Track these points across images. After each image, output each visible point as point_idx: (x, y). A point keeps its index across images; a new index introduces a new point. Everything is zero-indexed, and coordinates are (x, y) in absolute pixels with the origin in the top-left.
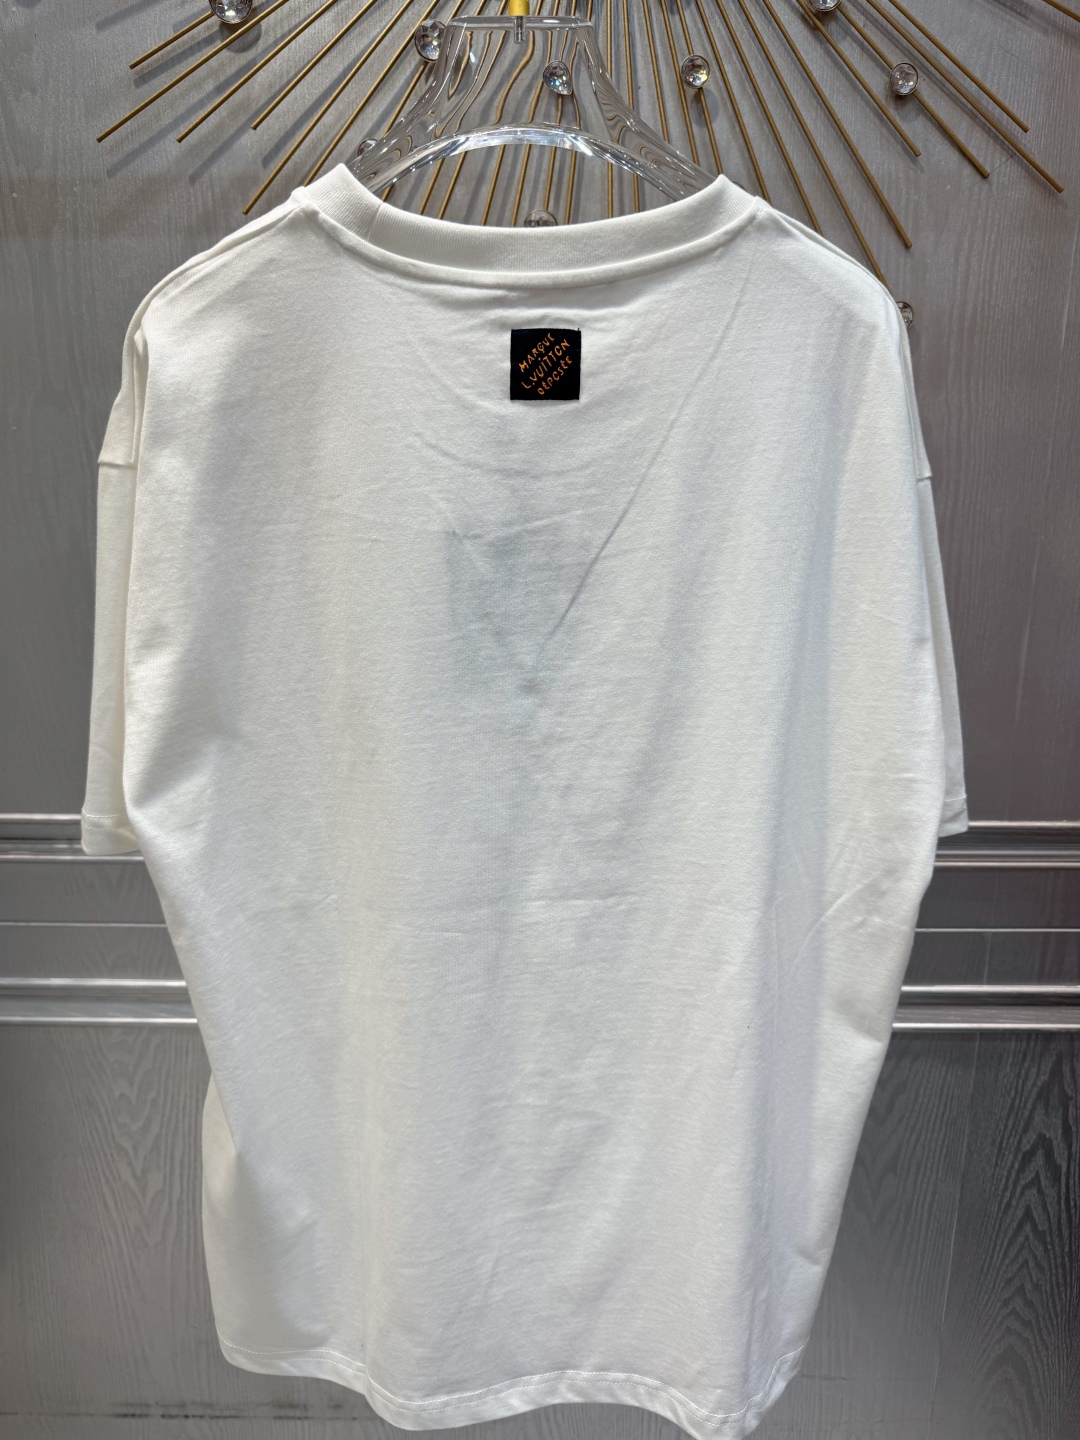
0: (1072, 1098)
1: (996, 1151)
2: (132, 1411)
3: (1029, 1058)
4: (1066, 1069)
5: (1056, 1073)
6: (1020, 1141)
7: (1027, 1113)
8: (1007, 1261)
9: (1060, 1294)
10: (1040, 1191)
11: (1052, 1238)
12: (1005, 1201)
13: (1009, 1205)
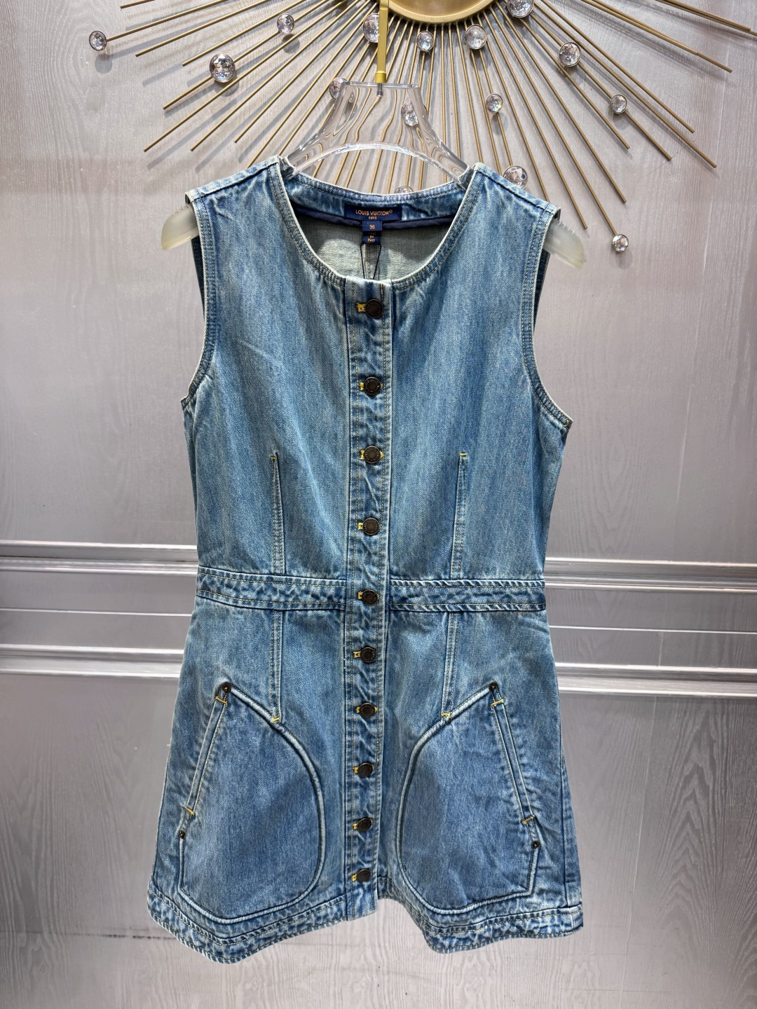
0: (715, 741)
1: (667, 774)
2: (114, 934)
3: (688, 714)
4: (711, 722)
5: (705, 724)
6: (683, 768)
7: (687, 751)
8: (675, 849)
9: (709, 871)
10: (696, 802)
11: (704, 834)
12: (673, 808)
13: (676, 811)
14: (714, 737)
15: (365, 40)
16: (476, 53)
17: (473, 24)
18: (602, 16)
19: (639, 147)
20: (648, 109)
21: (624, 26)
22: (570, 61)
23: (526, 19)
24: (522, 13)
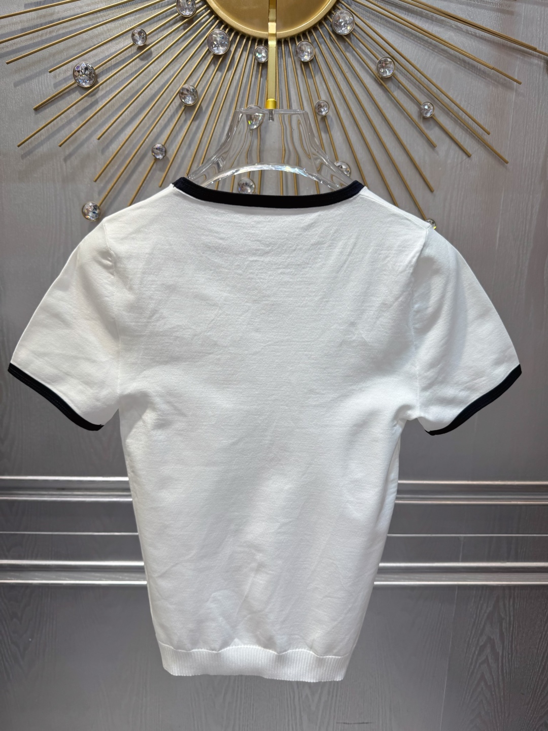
0: (504, 619)
1: (466, 645)
3: (482, 599)
4: (501, 604)
5: (496, 606)
6: (478, 640)
7: (482, 627)
8: (472, 700)
9: (499, 717)
10: (489, 665)
11: (495, 689)
12: (471, 671)
14: (503, 616)
15: (209, 52)
16: (306, 64)
17: (303, 40)
18: (412, 34)
19: (444, 146)
20: (451, 114)
21: (431, 43)
22: (386, 72)
23: (348, 36)
24: (345, 31)
